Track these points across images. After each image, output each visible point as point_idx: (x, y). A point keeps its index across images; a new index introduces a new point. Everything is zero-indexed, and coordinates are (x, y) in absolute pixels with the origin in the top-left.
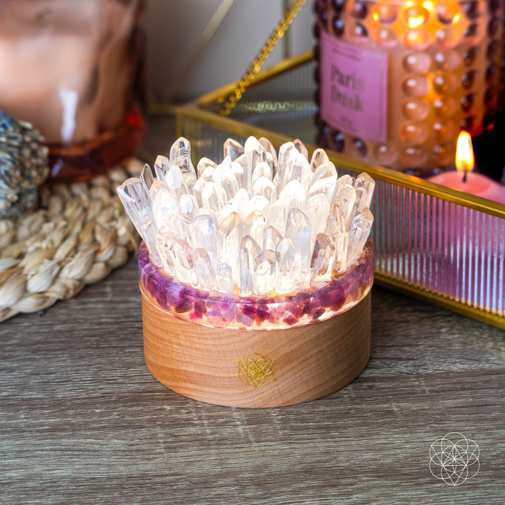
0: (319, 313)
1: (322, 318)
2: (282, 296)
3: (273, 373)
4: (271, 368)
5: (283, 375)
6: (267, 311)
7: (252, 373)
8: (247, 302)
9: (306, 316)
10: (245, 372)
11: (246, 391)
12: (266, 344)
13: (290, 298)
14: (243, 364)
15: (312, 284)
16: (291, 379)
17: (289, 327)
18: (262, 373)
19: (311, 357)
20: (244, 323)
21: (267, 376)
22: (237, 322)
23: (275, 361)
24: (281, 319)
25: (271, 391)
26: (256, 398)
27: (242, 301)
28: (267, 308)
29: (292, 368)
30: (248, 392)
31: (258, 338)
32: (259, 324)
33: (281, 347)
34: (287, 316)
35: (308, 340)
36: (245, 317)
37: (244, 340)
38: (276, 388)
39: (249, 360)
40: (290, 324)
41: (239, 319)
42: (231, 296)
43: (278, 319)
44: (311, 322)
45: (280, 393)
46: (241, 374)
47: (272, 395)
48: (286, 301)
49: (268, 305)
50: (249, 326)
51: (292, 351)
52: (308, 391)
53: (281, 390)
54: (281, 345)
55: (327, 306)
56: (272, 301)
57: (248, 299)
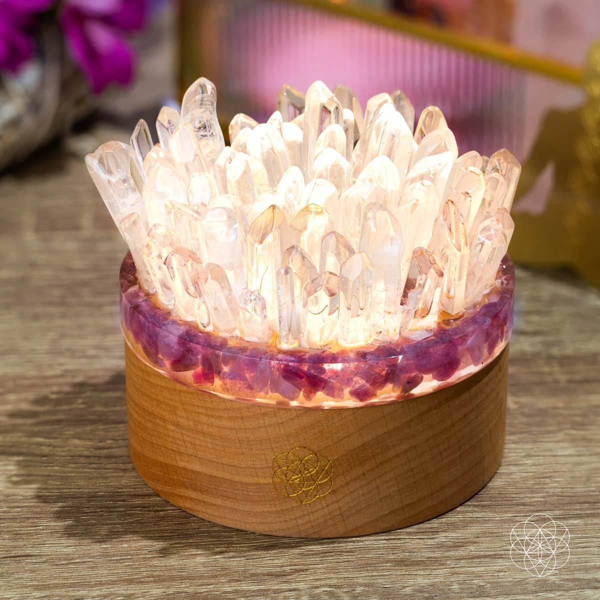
0: (414, 382)
1: (417, 391)
2: (351, 351)
3: (330, 480)
4: (327, 472)
5: (347, 484)
6: (323, 376)
7: (296, 479)
8: (289, 358)
9: (389, 386)
10: (284, 477)
11: (284, 508)
12: (320, 432)
13: (362, 355)
14: (281, 463)
15: (403, 334)
16: (360, 492)
17: (360, 404)
18: (313, 479)
19: (397, 456)
20: (283, 393)
21: (320, 485)
22: (272, 391)
23: (334, 461)
24: (347, 391)
25: (326, 510)
26: (300, 521)
27: (280, 356)
28: (323, 371)
29: (364, 474)
30: (287, 510)
31: (305, 420)
32: (308, 396)
33: (345, 437)
34: (357, 386)
35: (392, 427)
36: (285, 384)
37: (282, 423)
38: (335, 506)
39: (291, 457)
40: (361, 400)
41: (275, 388)
42: (263, 348)
43: (342, 390)
44: (399, 397)
45: (342, 515)
46: (277, 480)
47: (328, 517)
48: (357, 360)
49: (326, 366)
50: (293, 399)
51: (363, 446)
52: (390, 513)
53: (343, 509)
54: (346, 435)
55: (427, 371)
56: (334, 359)
57: (291, 353)
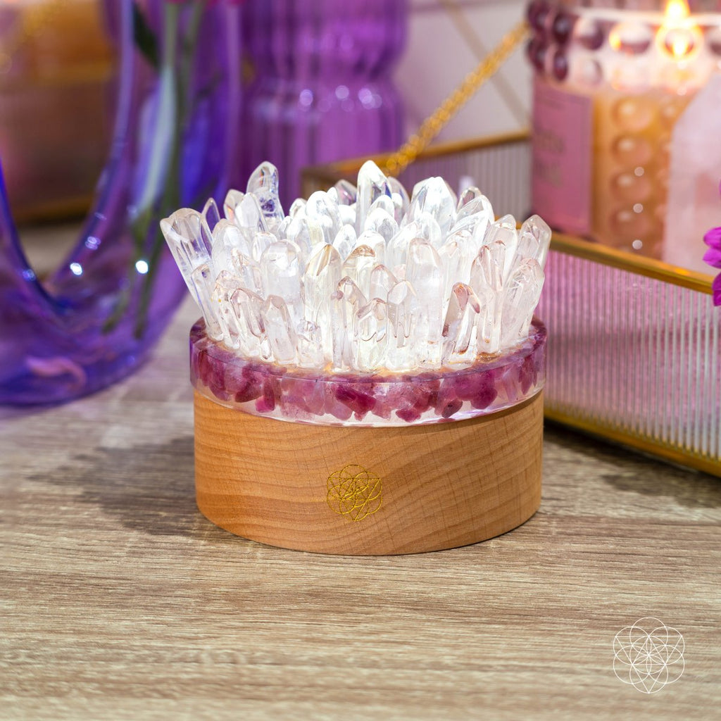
0: (454, 407)
1: (458, 416)
2: (398, 374)
3: (379, 498)
4: (376, 490)
5: (395, 502)
6: (374, 396)
7: (348, 496)
8: (342, 380)
9: (432, 410)
10: (337, 495)
11: (337, 526)
12: (370, 450)
13: (407, 378)
14: (334, 481)
15: (445, 365)
16: (407, 510)
17: (405, 424)
18: (364, 496)
19: (440, 477)
20: (337, 415)
21: (370, 502)
22: (326, 413)
23: (383, 478)
24: (393, 412)
25: (376, 528)
26: (352, 539)
27: (334, 378)
29: (410, 493)
30: (341, 527)
31: (357, 439)
32: (359, 417)
33: (393, 456)
34: (404, 407)
35: (435, 448)
36: (340, 405)
37: (336, 442)
38: (384, 523)
39: (344, 475)
40: (407, 420)
41: (330, 409)
43: (390, 410)
44: (441, 420)
45: (390, 532)
46: (331, 498)
47: (378, 535)
48: (403, 381)
50: (345, 419)
51: (409, 465)
52: (434, 533)
53: (391, 527)
54: (393, 453)
55: (466, 397)
56: (382, 380)
57: (344, 376)
